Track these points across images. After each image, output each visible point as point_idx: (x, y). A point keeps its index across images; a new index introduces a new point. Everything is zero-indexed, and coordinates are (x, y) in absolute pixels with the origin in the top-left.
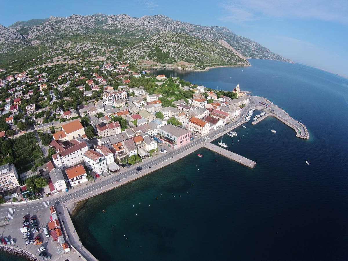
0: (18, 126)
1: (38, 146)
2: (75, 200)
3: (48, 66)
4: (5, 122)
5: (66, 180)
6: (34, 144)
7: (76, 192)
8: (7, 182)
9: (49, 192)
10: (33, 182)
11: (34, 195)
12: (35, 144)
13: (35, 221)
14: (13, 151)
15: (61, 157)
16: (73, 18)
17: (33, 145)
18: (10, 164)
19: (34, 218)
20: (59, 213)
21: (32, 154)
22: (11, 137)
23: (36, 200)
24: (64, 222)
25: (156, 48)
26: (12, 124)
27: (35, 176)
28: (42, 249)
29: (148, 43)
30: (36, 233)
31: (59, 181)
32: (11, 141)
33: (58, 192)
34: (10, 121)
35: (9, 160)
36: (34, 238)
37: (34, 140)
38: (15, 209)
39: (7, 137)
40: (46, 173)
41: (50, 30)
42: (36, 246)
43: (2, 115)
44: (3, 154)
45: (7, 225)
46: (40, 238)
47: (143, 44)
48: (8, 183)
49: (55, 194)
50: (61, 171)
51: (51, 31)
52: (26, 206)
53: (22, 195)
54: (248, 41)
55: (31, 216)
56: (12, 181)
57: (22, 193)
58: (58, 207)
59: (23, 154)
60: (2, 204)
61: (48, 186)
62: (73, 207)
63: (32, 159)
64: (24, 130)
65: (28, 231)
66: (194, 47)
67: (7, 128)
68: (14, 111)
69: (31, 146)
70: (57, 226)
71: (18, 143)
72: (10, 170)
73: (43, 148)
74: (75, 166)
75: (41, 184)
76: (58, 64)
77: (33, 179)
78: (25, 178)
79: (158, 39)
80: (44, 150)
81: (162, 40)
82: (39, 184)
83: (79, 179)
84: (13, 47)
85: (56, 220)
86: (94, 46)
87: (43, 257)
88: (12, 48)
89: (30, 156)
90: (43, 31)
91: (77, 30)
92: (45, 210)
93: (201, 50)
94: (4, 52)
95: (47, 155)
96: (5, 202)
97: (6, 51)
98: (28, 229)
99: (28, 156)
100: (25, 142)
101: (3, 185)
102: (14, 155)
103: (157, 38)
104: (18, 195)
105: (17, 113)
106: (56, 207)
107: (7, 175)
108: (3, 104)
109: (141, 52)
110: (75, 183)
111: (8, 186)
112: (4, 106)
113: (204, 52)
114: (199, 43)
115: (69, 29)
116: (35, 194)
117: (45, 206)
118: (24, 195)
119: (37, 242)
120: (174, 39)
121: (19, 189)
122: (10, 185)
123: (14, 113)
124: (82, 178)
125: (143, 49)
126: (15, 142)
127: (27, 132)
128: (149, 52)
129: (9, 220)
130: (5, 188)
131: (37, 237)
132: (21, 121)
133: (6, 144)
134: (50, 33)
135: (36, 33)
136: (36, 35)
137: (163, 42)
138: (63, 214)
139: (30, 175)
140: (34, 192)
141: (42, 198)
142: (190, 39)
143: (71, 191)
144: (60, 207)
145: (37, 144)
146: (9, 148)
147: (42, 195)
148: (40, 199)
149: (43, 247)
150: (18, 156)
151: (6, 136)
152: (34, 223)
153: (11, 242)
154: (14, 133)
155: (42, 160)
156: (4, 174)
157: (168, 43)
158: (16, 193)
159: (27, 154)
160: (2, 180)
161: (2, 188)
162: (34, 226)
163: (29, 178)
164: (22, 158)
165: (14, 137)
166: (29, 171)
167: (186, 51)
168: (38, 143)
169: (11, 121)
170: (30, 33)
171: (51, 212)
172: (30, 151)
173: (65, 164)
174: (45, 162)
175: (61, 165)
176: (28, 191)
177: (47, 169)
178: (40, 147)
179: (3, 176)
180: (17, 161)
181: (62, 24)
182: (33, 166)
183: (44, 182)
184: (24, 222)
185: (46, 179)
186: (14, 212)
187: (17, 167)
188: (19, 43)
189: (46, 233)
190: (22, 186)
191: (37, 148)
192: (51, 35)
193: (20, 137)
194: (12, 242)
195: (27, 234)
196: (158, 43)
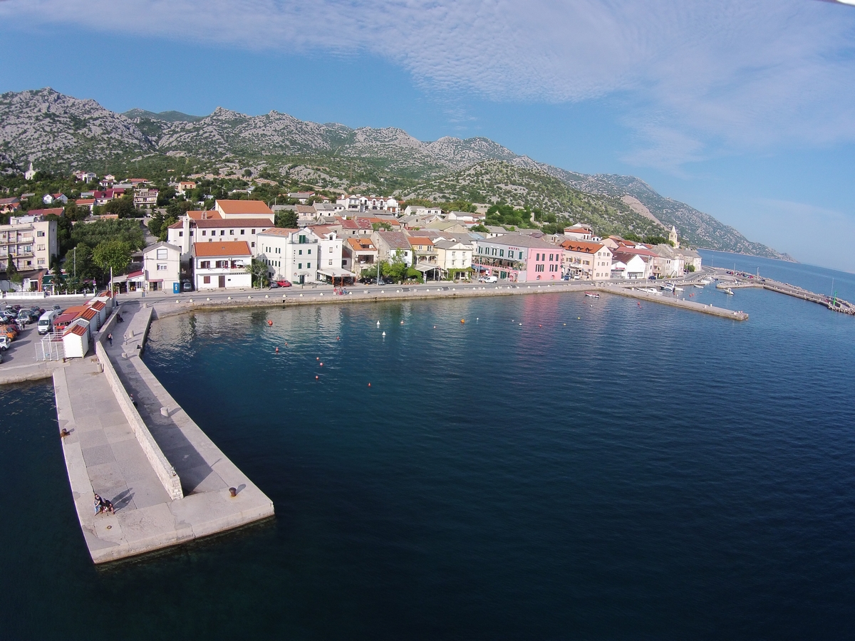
3: (204, 178)
16: (272, 118)
25: (471, 193)
29: (452, 180)
41: (214, 136)
47: (442, 183)
51: (217, 137)
54: (689, 210)
66: (562, 200)
68: (102, 201)
76: (230, 180)
79: (477, 175)
81: (488, 177)
84: (121, 152)
86: (322, 174)
88: (118, 154)
90: (198, 135)
91: (281, 146)
93: (581, 209)
94: (98, 158)
97: (102, 156)
103: (476, 173)
109: (437, 196)
113: (589, 214)
114: (574, 194)
115: (263, 142)
120: (516, 178)
125: (441, 191)
128: (455, 198)
134: (215, 141)
135: (181, 136)
136: (179, 139)
137: (489, 182)
142: (553, 183)
157: (502, 186)
167: (544, 206)
170: (164, 134)
181: (245, 127)
188: (136, 146)
192: (217, 146)
196: (477, 182)
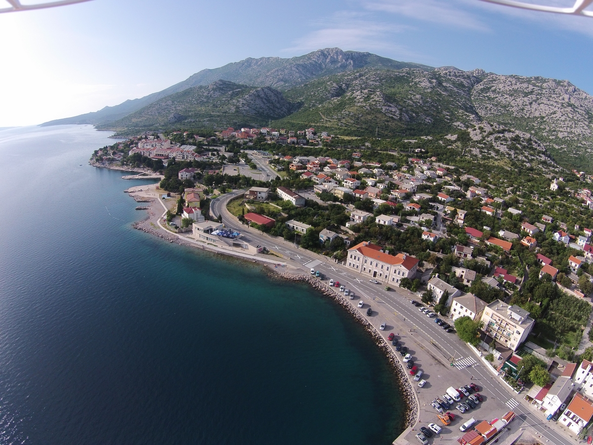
0: (579, 280)
1: (582, 331)
2: (539, 437)
4: (566, 258)
5: (564, 405)
6: (580, 323)
7: (553, 432)
8: (504, 330)
9: (533, 396)
10: (533, 365)
11: (515, 380)
12: (581, 325)
13: (477, 402)
14: (548, 305)
15: (590, 373)
17: (577, 322)
18: (531, 316)
19: (481, 399)
20: (508, 428)
21: (567, 333)
22: (560, 286)
23: (510, 387)
24: (496, 441)
26: (574, 270)
27: (541, 361)
28: (435, 429)
30: (458, 410)
31: (557, 396)
32: (556, 291)
33: (539, 408)
34: (574, 264)
35: (533, 311)
36: (448, 411)
37: (584, 317)
38: (476, 365)
39: (555, 280)
40: (556, 373)
42: (437, 418)
43: (569, 246)
44: (533, 295)
45: (443, 365)
46: (453, 419)
48: (505, 333)
49: (536, 406)
50: (572, 388)
52: (491, 378)
53: (505, 363)
55: (481, 393)
56: (512, 337)
57: (507, 361)
58: (517, 421)
59: (556, 321)
60: (469, 343)
61: (540, 388)
62: (527, 442)
63: (560, 339)
64: (582, 292)
65: (454, 399)
67: (563, 269)
68: (588, 254)
69: (574, 322)
70: (487, 435)
71: (563, 303)
72: (523, 323)
73: (584, 340)
74: (589, 400)
75: (537, 378)
77: (535, 362)
78: (529, 351)
80: (582, 343)
82: (536, 375)
83: (575, 421)
85: (495, 429)
87: (422, 433)
89: (563, 333)
92: (503, 407)
95: (580, 352)
96: (475, 346)
98: (458, 397)
99: (560, 331)
100: (572, 309)
101: (497, 328)
102: (545, 311)
104: (500, 358)
105: (590, 262)
106: (516, 419)
107: (514, 324)
108: (578, 232)
110: (565, 420)
111: (500, 335)
112: (578, 235)
116: (517, 379)
117: (508, 404)
118: (505, 365)
119: (444, 417)
121: (508, 354)
122: (504, 338)
123: (585, 257)
124: (577, 423)
126: (560, 296)
127: (585, 299)
129: (454, 366)
130: (494, 334)
131: (452, 414)
132: (587, 277)
133: (547, 288)
138: (509, 434)
139: (539, 355)
140: (520, 375)
141: (518, 393)
143: (552, 425)
144: (519, 424)
145: (583, 327)
146: (547, 297)
147: (523, 390)
148: (515, 391)
149: (439, 428)
150: (549, 317)
151: (556, 278)
152: (472, 401)
153: (419, 380)
154: (568, 284)
155: (569, 353)
156: (511, 318)
158: (500, 353)
159: (561, 328)
160: (501, 322)
161: (491, 331)
162: (468, 403)
163: (533, 356)
164: (552, 325)
165: (565, 290)
166: (542, 348)
168: (585, 327)
169: (576, 265)
171: (504, 416)
172: (567, 327)
173: (585, 386)
174: (570, 359)
175: (579, 382)
176: (515, 368)
177: (562, 370)
178: (582, 335)
179: (508, 319)
180: (541, 322)
182: (553, 348)
183: (542, 379)
184: (465, 388)
185: (550, 379)
186: (470, 366)
187: (535, 327)
189: (467, 425)
190: (516, 354)
191: (578, 332)
193: (573, 296)
194: (422, 382)
195: (450, 400)
